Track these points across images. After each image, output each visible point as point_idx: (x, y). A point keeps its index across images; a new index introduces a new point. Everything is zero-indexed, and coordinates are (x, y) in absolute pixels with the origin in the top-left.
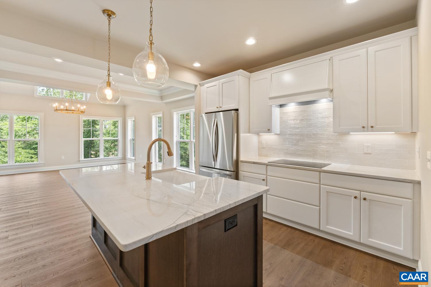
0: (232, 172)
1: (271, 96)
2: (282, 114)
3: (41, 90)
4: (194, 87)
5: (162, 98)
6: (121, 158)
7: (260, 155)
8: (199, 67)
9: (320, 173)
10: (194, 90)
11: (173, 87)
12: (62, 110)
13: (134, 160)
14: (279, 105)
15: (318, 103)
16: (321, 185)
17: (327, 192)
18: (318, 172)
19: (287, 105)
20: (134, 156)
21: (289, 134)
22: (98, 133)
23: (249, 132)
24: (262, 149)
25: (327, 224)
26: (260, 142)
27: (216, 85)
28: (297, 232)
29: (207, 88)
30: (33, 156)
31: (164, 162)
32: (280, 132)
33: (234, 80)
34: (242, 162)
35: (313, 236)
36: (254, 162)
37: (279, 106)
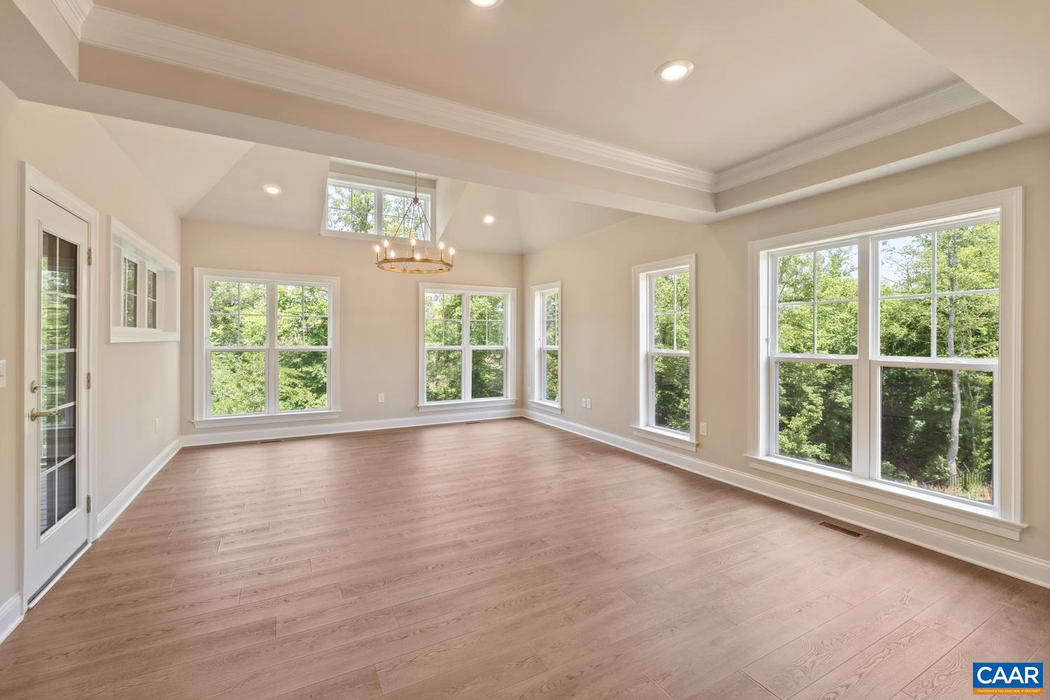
6: (514, 403)
13: (560, 413)
30: (297, 381)
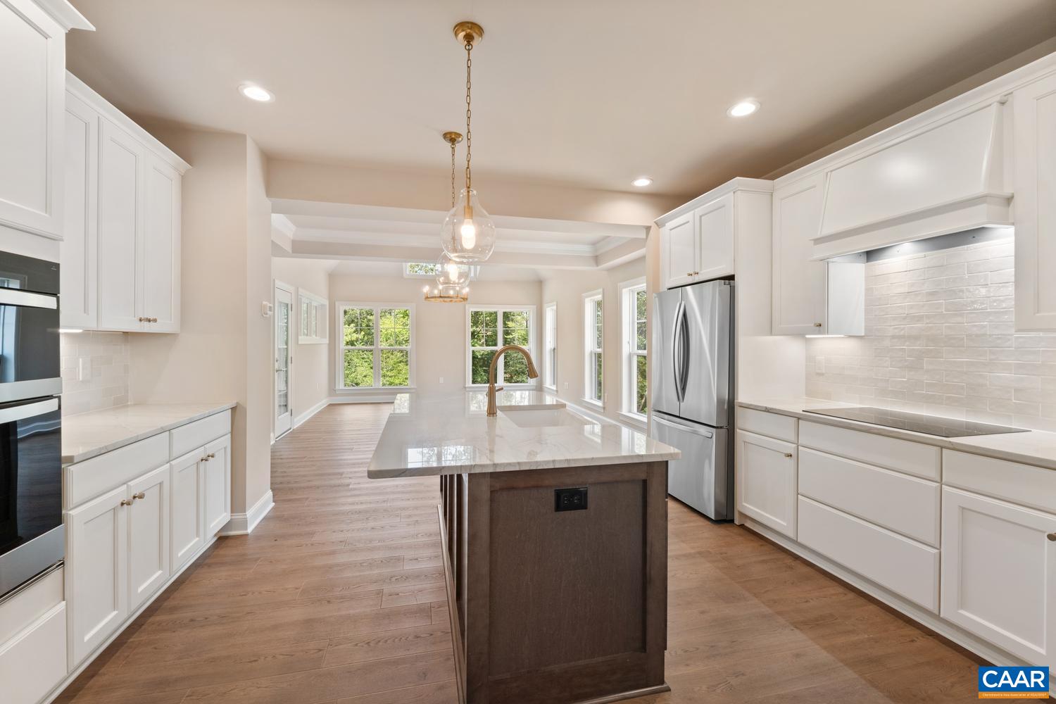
0: (714, 429)
1: (819, 235)
2: (870, 278)
3: (407, 268)
4: (645, 231)
5: (597, 259)
7: (810, 393)
8: (648, 186)
9: (942, 451)
10: (645, 237)
11: (609, 237)
12: (435, 297)
14: (864, 252)
15: (987, 241)
16: (943, 486)
17: (963, 508)
18: (935, 448)
19: (889, 253)
20: (554, 384)
21: (893, 337)
22: (511, 336)
23: (771, 334)
24: (815, 376)
25: (962, 604)
26: (810, 359)
27: (688, 222)
28: (872, 607)
29: (671, 230)
31: (606, 401)
32: (866, 329)
33: (724, 206)
34: (742, 406)
35: (919, 632)
36: (766, 408)
37: (865, 257)
